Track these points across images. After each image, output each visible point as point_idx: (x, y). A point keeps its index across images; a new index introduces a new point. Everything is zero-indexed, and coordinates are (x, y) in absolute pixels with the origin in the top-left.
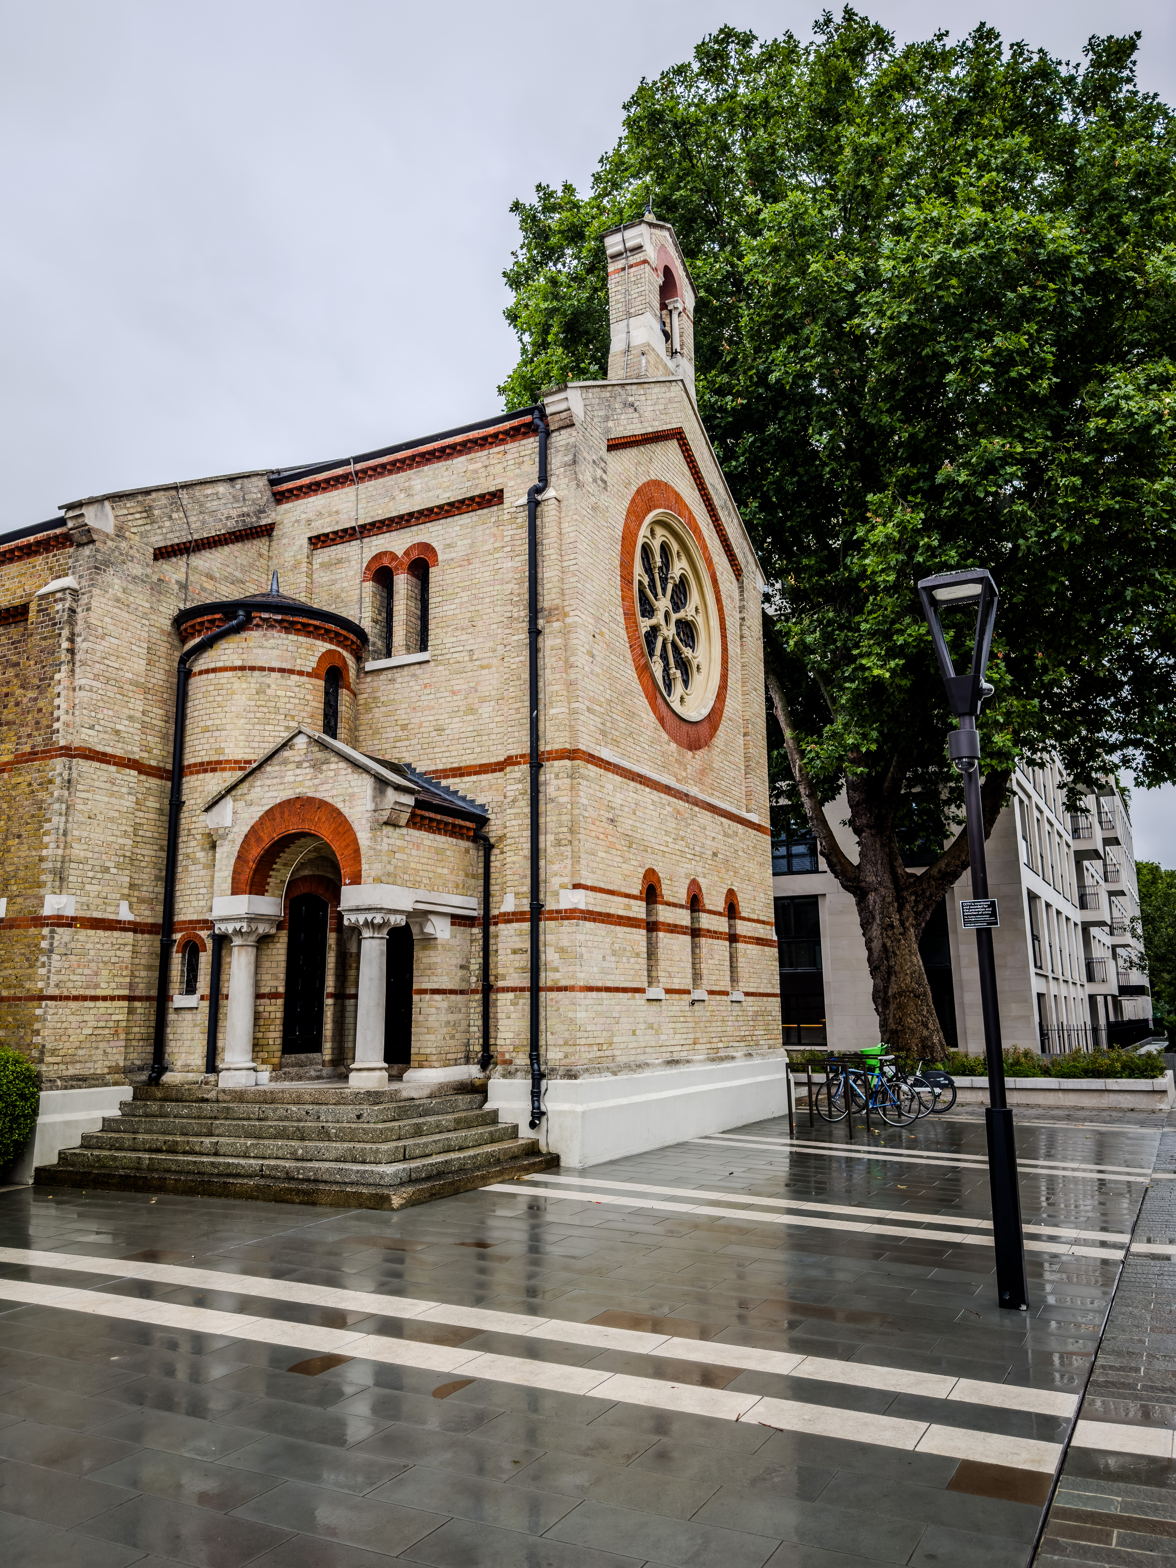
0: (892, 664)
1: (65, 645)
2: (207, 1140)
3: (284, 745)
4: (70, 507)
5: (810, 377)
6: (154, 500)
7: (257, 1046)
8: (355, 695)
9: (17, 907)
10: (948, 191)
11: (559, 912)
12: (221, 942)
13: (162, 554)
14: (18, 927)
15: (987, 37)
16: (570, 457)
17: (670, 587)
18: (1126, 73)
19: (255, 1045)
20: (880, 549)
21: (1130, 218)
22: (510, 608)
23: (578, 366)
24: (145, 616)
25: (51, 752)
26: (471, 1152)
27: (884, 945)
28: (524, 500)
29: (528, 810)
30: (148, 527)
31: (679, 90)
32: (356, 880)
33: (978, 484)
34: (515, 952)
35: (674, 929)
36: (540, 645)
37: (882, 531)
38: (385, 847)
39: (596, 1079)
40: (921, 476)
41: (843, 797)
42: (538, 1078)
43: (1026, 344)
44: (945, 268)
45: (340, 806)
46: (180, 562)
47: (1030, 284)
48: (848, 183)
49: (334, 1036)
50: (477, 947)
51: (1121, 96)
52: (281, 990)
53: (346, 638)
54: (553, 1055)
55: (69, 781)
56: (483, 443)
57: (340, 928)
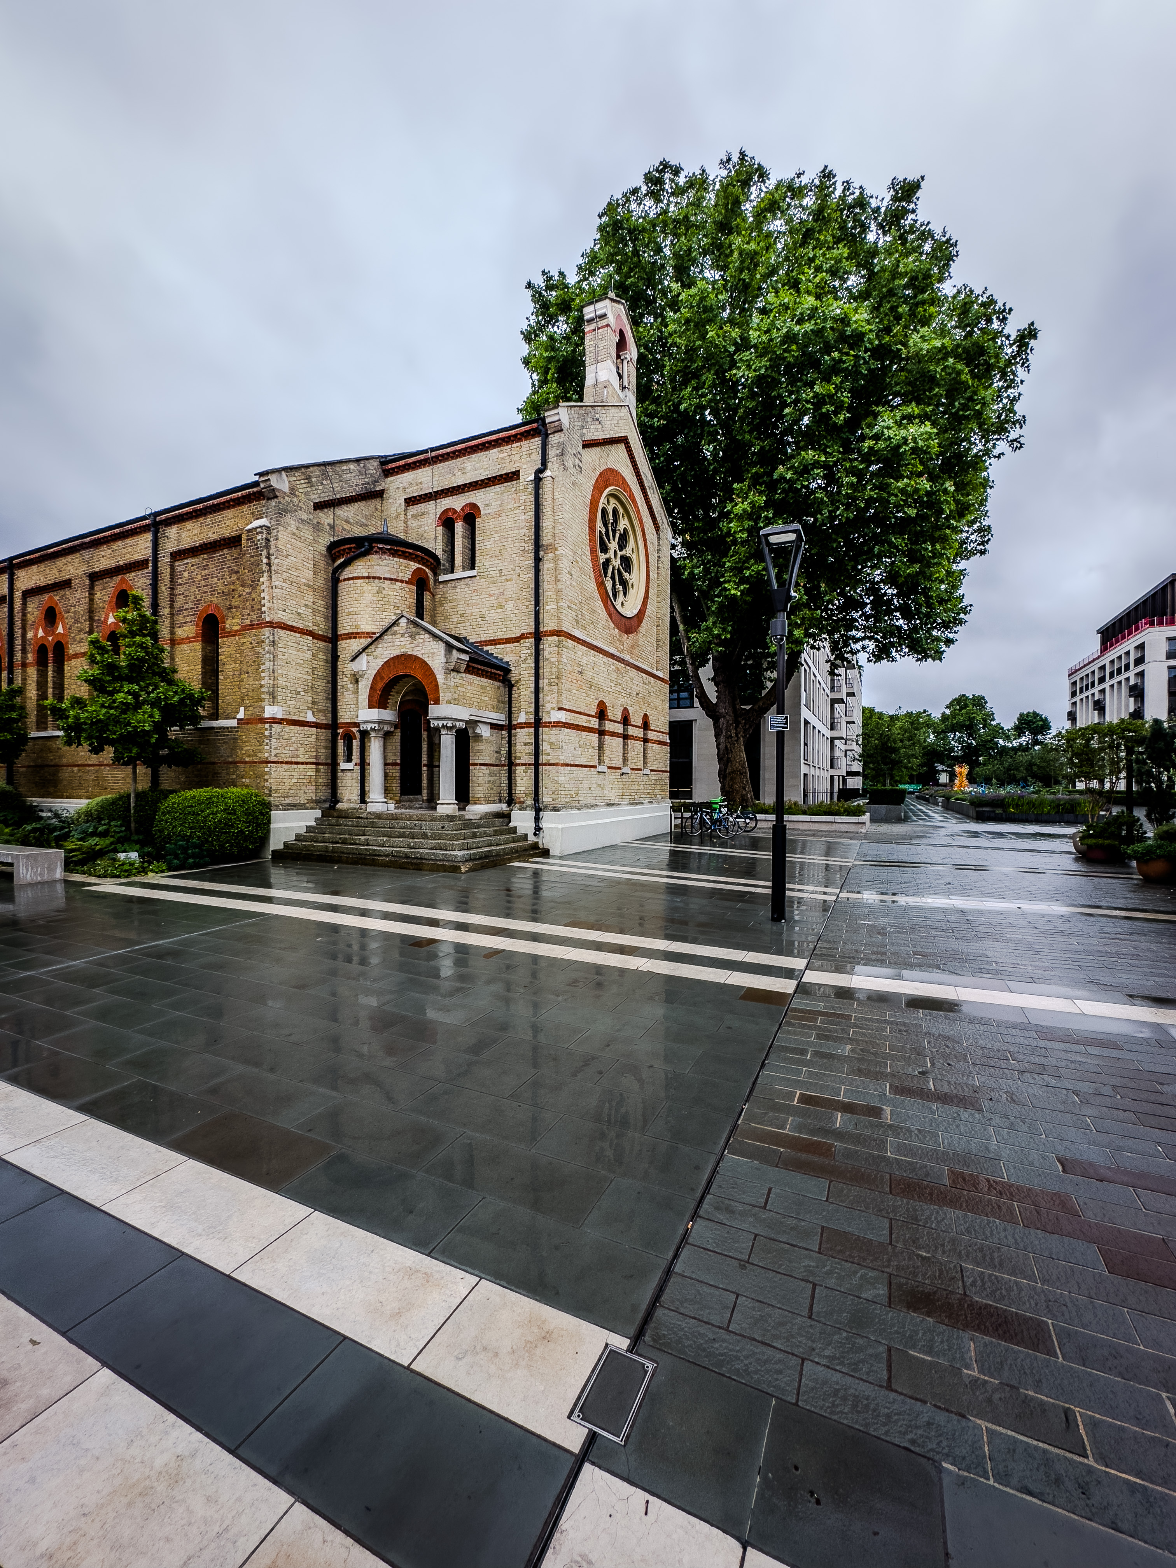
0: (742, 587)
1: (265, 561)
2: (362, 838)
3: (394, 623)
4: (261, 474)
5: (704, 408)
6: (312, 472)
7: (387, 791)
8: (434, 596)
9: (249, 713)
10: (794, 285)
11: (550, 723)
12: (364, 734)
13: (319, 506)
14: (252, 723)
15: (828, 177)
16: (560, 451)
17: (617, 535)
18: (912, 206)
19: (385, 790)
20: (740, 518)
21: (903, 309)
22: (523, 544)
23: (566, 396)
24: (310, 544)
25: (261, 624)
26: (503, 847)
27: (726, 746)
28: (532, 477)
29: (533, 665)
30: (309, 489)
31: (633, 206)
32: (437, 702)
33: (798, 479)
34: (525, 744)
35: (613, 734)
36: (541, 567)
37: (741, 507)
38: (452, 684)
39: (569, 812)
40: (765, 473)
41: (710, 664)
42: (538, 810)
43: (833, 391)
44: (790, 338)
45: (426, 659)
46: (330, 512)
47: (840, 351)
48: (735, 276)
49: (428, 787)
50: (505, 742)
51: (907, 222)
52: (398, 761)
53: (428, 561)
54: (546, 799)
55: (273, 642)
56: (508, 441)
57: (429, 729)
